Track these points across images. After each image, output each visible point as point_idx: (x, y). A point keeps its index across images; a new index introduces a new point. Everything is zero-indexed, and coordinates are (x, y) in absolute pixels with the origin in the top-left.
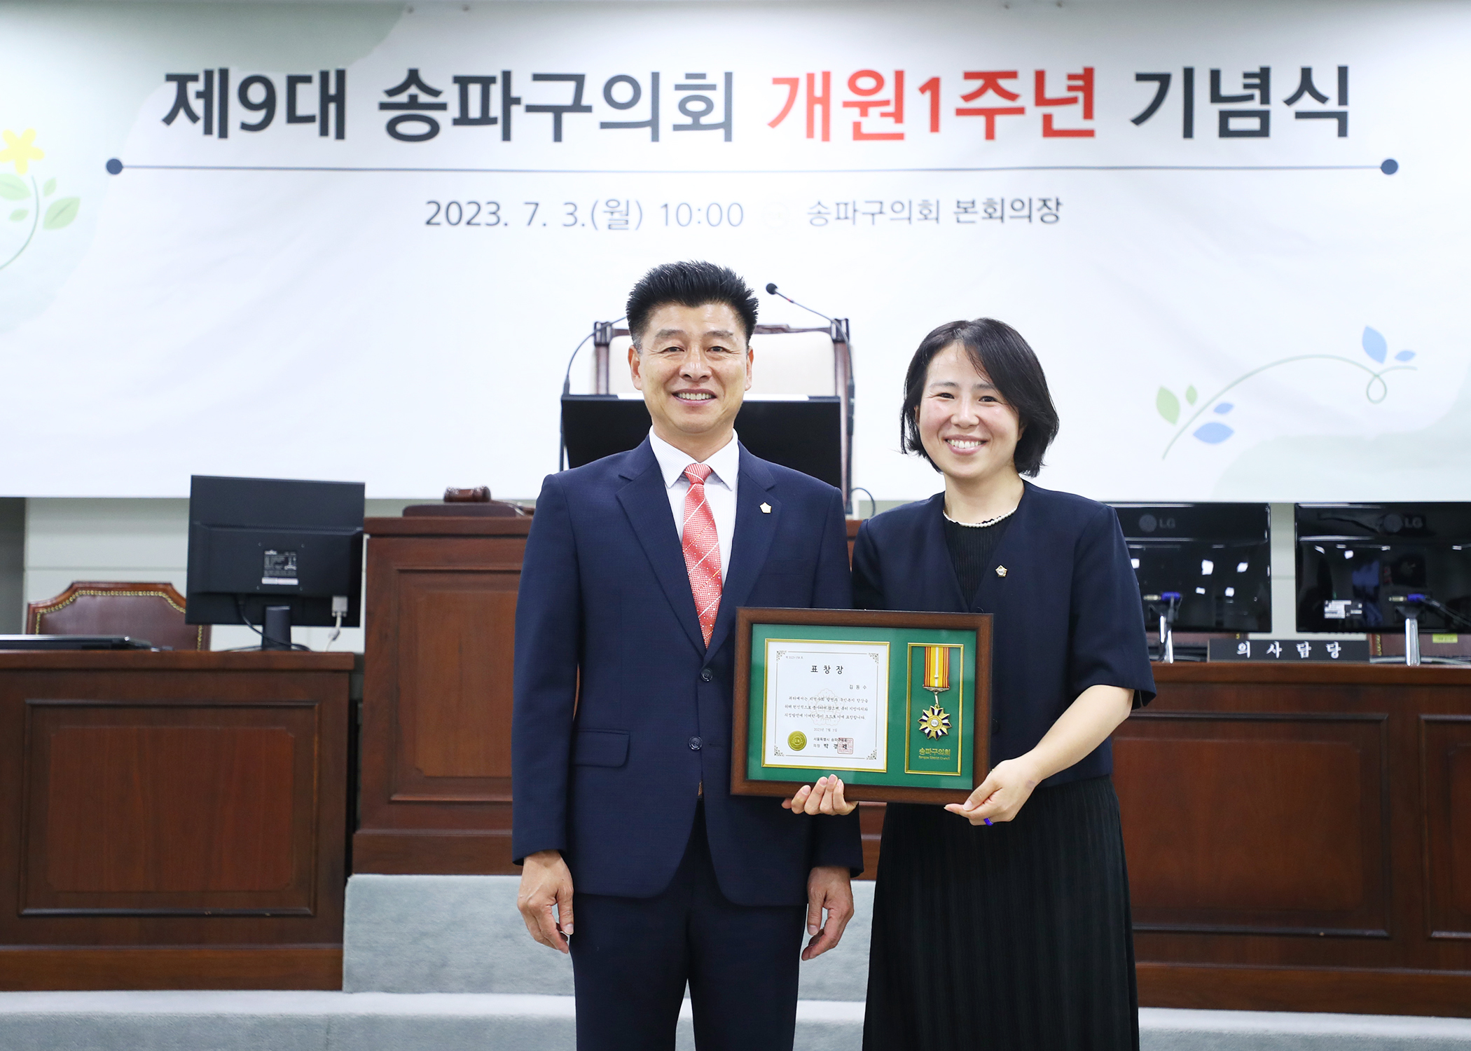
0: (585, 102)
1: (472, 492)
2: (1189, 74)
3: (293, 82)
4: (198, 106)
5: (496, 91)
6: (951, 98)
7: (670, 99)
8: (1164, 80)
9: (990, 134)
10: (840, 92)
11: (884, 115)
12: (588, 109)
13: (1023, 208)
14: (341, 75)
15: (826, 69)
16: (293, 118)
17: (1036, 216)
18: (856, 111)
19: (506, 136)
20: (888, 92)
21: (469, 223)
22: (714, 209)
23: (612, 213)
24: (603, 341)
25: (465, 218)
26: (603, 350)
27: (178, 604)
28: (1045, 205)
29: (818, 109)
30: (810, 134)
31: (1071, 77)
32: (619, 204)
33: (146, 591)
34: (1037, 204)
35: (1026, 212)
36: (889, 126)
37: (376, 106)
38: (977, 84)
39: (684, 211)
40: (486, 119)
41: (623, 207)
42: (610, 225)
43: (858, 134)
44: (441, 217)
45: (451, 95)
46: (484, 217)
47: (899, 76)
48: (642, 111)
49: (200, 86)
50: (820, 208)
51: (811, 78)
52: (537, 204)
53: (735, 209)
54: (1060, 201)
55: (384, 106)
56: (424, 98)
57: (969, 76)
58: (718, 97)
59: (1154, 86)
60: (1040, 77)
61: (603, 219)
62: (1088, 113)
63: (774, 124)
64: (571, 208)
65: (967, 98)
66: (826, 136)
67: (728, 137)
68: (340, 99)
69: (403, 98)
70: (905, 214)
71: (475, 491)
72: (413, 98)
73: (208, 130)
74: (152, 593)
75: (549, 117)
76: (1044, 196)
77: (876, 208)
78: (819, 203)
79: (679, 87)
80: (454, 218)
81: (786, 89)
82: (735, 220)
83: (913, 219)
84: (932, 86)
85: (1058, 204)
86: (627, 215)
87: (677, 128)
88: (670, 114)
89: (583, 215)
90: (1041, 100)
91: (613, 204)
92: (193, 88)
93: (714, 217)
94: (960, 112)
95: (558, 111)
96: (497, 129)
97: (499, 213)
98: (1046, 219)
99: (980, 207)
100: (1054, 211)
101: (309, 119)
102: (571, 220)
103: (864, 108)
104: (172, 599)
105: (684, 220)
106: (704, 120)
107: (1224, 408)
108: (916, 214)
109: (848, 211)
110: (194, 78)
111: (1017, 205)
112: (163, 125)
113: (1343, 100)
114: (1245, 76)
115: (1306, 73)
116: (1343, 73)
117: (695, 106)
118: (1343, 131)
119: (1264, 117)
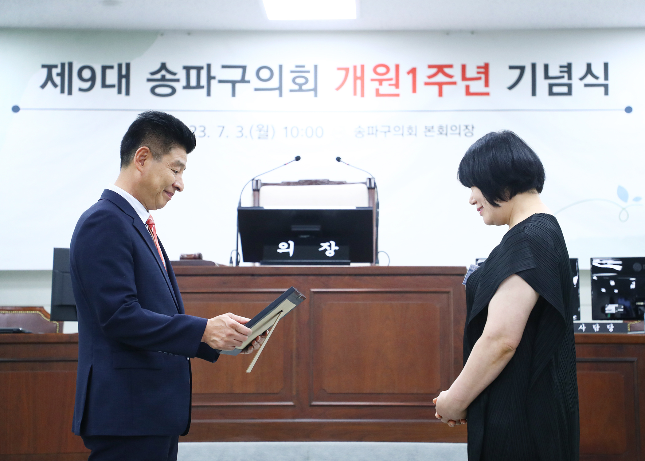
0: (247, 78)
1: (193, 255)
2: (534, 66)
3: (104, 69)
4: (57, 80)
5: (204, 73)
6: (422, 77)
7: (288, 77)
8: (522, 69)
9: (440, 94)
10: (369, 74)
11: (390, 85)
12: (248, 82)
14: (128, 66)
15: (362, 63)
16: (104, 85)
17: (463, 133)
18: (377, 83)
19: (209, 94)
20: (392, 74)
22: (309, 129)
23: (260, 131)
24: (256, 188)
26: (256, 193)
27: (46, 317)
28: (467, 127)
29: (359, 82)
30: (355, 93)
31: (479, 67)
32: (263, 127)
33: (31, 311)
34: (463, 128)
35: (457, 131)
36: (393, 90)
37: (145, 80)
38: (434, 70)
39: (295, 130)
40: (199, 86)
41: (265, 129)
42: (259, 137)
43: (378, 94)
45: (182, 75)
46: (198, 133)
47: (397, 67)
48: (274, 83)
49: (58, 70)
50: (360, 129)
51: (355, 67)
53: (320, 130)
54: (474, 126)
55: (149, 80)
56: (168, 76)
57: (430, 67)
58: (311, 76)
59: (518, 72)
60: (464, 67)
61: (255, 134)
62: (487, 84)
63: (338, 89)
64: (240, 129)
65: (430, 77)
66: (363, 95)
67: (316, 95)
68: (127, 76)
69: (158, 76)
70: (401, 132)
71: (195, 255)
72: (163, 77)
73: (62, 91)
74: (34, 312)
75: (230, 85)
76: (466, 124)
77: (386, 129)
78: (360, 127)
79: (292, 72)
81: (343, 73)
82: (319, 135)
83: (404, 135)
84: (413, 71)
85: (473, 127)
86: (267, 132)
87: (292, 91)
88: (288, 84)
89: (246, 132)
90: (464, 78)
91: (260, 127)
92: (55, 71)
93: (310, 135)
94: (426, 84)
95: (234, 83)
96: (205, 91)
97: (206, 131)
98: (468, 134)
99: (436, 129)
100: (471, 131)
101: (113, 86)
102: (240, 134)
103: (381, 82)
104: (44, 315)
105: (295, 135)
106: (304, 87)
108: (406, 132)
109: (373, 131)
110: (56, 66)
111: (454, 128)
112: (40, 89)
113: (606, 78)
114: (561, 67)
115: (589, 66)
116: (606, 65)
117: (300, 81)
118: (606, 93)
119: (569, 86)
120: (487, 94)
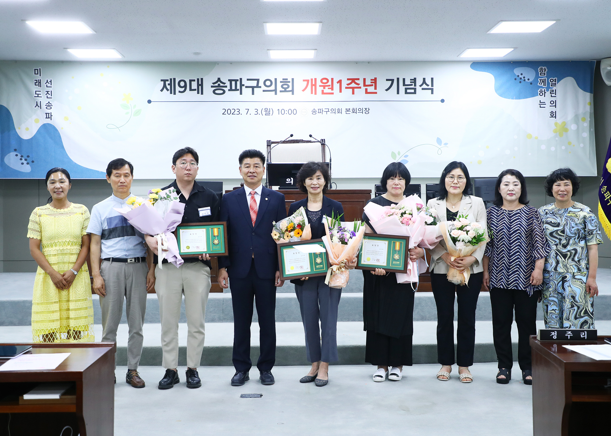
0: (259, 85)
2: (398, 79)
3: (191, 81)
4: (168, 87)
5: (238, 83)
6: (344, 85)
7: (279, 85)
8: (392, 81)
9: (353, 93)
10: (319, 83)
11: (329, 88)
12: (260, 87)
13: (361, 110)
14: (202, 79)
15: (315, 78)
17: (364, 112)
18: (323, 87)
19: (241, 93)
20: (330, 83)
21: (232, 114)
22: (290, 111)
23: (266, 111)
24: (269, 145)
25: (232, 113)
26: (269, 147)
28: (366, 109)
29: (314, 87)
30: (312, 93)
31: (371, 80)
32: (268, 109)
34: (364, 109)
35: (361, 111)
36: (330, 91)
37: (210, 87)
38: (350, 81)
39: (283, 111)
40: (236, 89)
42: (265, 114)
43: (323, 93)
44: (226, 113)
45: (228, 84)
46: (236, 112)
47: (332, 79)
48: (273, 88)
49: (169, 82)
50: (314, 110)
52: (249, 109)
53: (295, 110)
55: (212, 87)
56: (221, 85)
57: (348, 79)
58: (290, 84)
59: (390, 82)
60: (364, 79)
61: (264, 113)
62: (376, 88)
63: (303, 90)
64: (256, 110)
65: (348, 84)
66: (316, 94)
67: (293, 94)
68: (202, 85)
69: (217, 85)
70: (334, 112)
72: (219, 85)
73: (171, 93)
75: (251, 89)
77: (327, 110)
78: (314, 109)
79: (281, 82)
80: (229, 113)
81: (306, 82)
82: (295, 113)
83: (336, 113)
84: (340, 82)
85: (369, 109)
86: (270, 112)
87: (281, 91)
88: (279, 88)
89: (259, 112)
90: (365, 85)
91: (266, 109)
92: (167, 83)
93: (290, 113)
94: (346, 88)
95: (253, 88)
96: (239, 92)
97: (240, 112)
98: (366, 113)
99: (351, 110)
100: (368, 111)
101: (195, 90)
102: (257, 113)
105: (283, 113)
106: (287, 90)
107: (406, 156)
108: (336, 112)
109: (321, 111)
110: (168, 80)
111: (360, 110)
112: (161, 92)
113: (432, 85)
114: (411, 80)
115: (424, 79)
116: (432, 79)
117: (285, 86)
118: (432, 93)
119: (415, 89)
120: (376, 93)
